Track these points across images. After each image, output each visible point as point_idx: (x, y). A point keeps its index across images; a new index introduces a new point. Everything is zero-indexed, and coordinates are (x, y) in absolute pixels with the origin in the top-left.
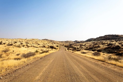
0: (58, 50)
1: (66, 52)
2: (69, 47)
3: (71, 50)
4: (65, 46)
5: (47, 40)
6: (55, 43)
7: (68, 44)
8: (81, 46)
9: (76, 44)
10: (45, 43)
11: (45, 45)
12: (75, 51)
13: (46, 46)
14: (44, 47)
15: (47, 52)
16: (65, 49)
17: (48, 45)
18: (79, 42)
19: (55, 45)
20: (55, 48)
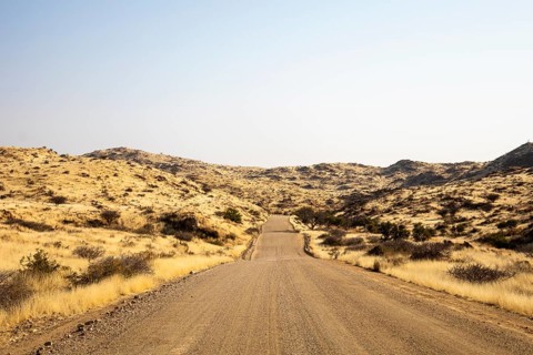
0: (239, 249)
1: (307, 271)
2: (337, 222)
3: (354, 245)
4: (305, 216)
5: (132, 156)
6: (206, 189)
7: (332, 192)
8: (453, 212)
9: (406, 194)
10: (117, 186)
11: (112, 207)
12: (396, 263)
13: (126, 213)
14: (109, 220)
15: (135, 266)
16: (307, 238)
17: (146, 202)
18: (430, 177)
19: (205, 208)
20: (209, 235)
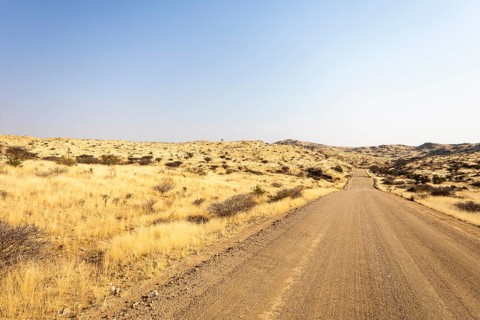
0: (342, 185)
1: (375, 198)
2: (391, 173)
3: (400, 185)
4: (374, 169)
5: (294, 143)
6: (327, 157)
7: (388, 158)
8: (456, 170)
9: (429, 160)
10: (288, 156)
11: (286, 165)
12: (423, 197)
13: (292, 168)
14: (285, 170)
15: (295, 194)
16: (375, 181)
17: (300, 163)
18: (443, 151)
19: (326, 166)
20: (328, 178)
